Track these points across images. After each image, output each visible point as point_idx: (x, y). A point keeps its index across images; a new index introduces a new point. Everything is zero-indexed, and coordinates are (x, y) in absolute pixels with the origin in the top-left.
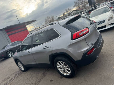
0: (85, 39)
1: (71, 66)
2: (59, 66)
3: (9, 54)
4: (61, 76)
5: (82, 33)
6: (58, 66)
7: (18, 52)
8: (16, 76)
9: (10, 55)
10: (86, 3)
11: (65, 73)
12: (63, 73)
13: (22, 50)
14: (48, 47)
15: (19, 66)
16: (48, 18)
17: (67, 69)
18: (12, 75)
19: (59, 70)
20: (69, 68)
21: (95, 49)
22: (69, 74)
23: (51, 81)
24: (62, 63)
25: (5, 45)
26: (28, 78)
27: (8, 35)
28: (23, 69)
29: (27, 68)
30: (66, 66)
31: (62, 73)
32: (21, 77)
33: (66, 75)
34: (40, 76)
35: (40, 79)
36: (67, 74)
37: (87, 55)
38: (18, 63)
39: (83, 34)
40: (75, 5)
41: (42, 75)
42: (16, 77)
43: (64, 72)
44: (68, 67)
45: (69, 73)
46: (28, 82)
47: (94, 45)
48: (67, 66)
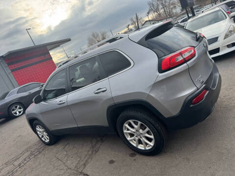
0: (188, 70)
1: (157, 130)
2: (128, 130)
3: (13, 110)
4: (132, 152)
5: (182, 56)
6: (125, 131)
7: (37, 102)
8: (31, 154)
9: (18, 112)
10: (172, 7)
11: (141, 145)
12: (137, 146)
13: (45, 99)
14: (105, 89)
15: (38, 133)
16: (94, 35)
17: (147, 135)
18: (22, 154)
19: (129, 138)
20: (151, 135)
21: (208, 92)
22: (150, 147)
23: (112, 162)
24: (136, 123)
25: (6, 92)
26: (59, 158)
27: (11, 70)
28: (48, 140)
29: (57, 138)
30: (143, 130)
31: (135, 145)
32: (44, 156)
33: (143, 149)
34: (86, 153)
35: (86, 159)
36: (145, 148)
37: (192, 106)
38: (37, 126)
39: (184, 59)
40: (150, 10)
41: (89, 151)
42: (33, 156)
43: (140, 142)
44: (148, 133)
45: (150, 145)
46: (60, 165)
47: (205, 84)
48: (147, 129)
